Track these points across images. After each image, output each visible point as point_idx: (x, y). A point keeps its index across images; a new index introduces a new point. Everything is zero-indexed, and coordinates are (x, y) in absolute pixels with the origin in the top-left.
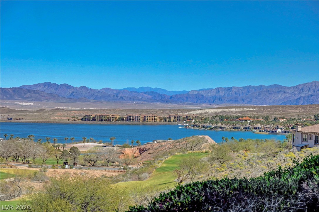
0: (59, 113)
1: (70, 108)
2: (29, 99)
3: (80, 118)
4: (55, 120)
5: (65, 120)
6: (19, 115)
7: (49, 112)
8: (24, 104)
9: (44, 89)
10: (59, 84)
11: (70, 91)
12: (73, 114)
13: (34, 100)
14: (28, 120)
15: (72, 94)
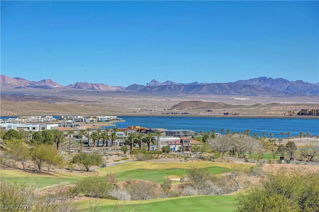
0: (274, 108)
1: (286, 103)
2: (245, 94)
3: (296, 112)
4: (271, 114)
5: (281, 114)
6: (235, 110)
7: (265, 106)
8: (240, 99)
9: (260, 83)
10: (275, 79)
11: (286, 86)
12: (289, 109)
13: (250, 95)
14: (244, 114)
15: (288, 89)
